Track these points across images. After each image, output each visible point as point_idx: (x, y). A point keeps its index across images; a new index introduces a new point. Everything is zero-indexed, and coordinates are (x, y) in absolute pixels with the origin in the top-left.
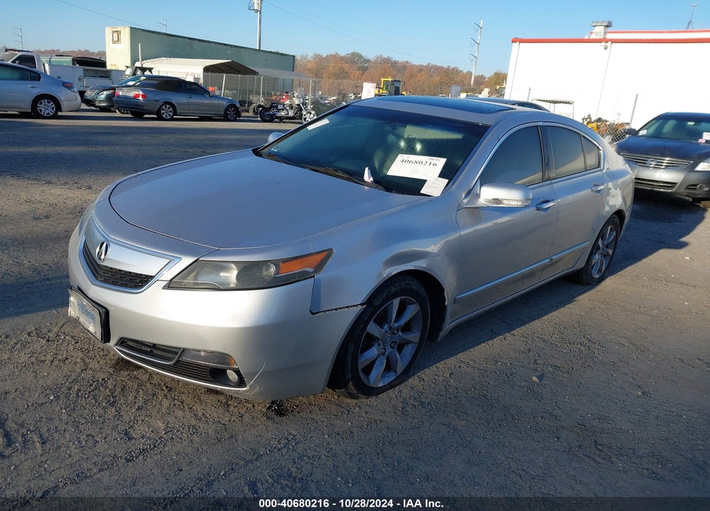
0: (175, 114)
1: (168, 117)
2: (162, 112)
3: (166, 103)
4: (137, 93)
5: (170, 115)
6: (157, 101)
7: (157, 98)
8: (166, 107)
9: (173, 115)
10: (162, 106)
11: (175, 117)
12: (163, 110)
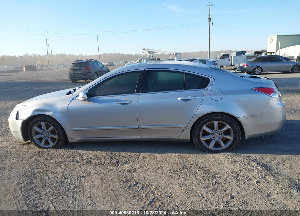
0: (262, 71)
1: (258, 73)
2: (255, 71)
3: (257, 67)
4: (244, 64)
5: (259, 72)
6: (253, 67)
7: (253, 65)
8: (257, 69)
9: (261, 72)
10: (255, 68)
11: (261, 73)
12: (256, 70)
